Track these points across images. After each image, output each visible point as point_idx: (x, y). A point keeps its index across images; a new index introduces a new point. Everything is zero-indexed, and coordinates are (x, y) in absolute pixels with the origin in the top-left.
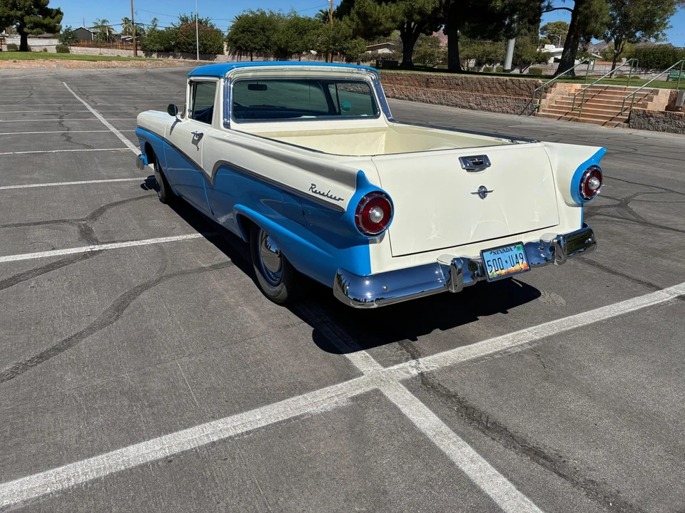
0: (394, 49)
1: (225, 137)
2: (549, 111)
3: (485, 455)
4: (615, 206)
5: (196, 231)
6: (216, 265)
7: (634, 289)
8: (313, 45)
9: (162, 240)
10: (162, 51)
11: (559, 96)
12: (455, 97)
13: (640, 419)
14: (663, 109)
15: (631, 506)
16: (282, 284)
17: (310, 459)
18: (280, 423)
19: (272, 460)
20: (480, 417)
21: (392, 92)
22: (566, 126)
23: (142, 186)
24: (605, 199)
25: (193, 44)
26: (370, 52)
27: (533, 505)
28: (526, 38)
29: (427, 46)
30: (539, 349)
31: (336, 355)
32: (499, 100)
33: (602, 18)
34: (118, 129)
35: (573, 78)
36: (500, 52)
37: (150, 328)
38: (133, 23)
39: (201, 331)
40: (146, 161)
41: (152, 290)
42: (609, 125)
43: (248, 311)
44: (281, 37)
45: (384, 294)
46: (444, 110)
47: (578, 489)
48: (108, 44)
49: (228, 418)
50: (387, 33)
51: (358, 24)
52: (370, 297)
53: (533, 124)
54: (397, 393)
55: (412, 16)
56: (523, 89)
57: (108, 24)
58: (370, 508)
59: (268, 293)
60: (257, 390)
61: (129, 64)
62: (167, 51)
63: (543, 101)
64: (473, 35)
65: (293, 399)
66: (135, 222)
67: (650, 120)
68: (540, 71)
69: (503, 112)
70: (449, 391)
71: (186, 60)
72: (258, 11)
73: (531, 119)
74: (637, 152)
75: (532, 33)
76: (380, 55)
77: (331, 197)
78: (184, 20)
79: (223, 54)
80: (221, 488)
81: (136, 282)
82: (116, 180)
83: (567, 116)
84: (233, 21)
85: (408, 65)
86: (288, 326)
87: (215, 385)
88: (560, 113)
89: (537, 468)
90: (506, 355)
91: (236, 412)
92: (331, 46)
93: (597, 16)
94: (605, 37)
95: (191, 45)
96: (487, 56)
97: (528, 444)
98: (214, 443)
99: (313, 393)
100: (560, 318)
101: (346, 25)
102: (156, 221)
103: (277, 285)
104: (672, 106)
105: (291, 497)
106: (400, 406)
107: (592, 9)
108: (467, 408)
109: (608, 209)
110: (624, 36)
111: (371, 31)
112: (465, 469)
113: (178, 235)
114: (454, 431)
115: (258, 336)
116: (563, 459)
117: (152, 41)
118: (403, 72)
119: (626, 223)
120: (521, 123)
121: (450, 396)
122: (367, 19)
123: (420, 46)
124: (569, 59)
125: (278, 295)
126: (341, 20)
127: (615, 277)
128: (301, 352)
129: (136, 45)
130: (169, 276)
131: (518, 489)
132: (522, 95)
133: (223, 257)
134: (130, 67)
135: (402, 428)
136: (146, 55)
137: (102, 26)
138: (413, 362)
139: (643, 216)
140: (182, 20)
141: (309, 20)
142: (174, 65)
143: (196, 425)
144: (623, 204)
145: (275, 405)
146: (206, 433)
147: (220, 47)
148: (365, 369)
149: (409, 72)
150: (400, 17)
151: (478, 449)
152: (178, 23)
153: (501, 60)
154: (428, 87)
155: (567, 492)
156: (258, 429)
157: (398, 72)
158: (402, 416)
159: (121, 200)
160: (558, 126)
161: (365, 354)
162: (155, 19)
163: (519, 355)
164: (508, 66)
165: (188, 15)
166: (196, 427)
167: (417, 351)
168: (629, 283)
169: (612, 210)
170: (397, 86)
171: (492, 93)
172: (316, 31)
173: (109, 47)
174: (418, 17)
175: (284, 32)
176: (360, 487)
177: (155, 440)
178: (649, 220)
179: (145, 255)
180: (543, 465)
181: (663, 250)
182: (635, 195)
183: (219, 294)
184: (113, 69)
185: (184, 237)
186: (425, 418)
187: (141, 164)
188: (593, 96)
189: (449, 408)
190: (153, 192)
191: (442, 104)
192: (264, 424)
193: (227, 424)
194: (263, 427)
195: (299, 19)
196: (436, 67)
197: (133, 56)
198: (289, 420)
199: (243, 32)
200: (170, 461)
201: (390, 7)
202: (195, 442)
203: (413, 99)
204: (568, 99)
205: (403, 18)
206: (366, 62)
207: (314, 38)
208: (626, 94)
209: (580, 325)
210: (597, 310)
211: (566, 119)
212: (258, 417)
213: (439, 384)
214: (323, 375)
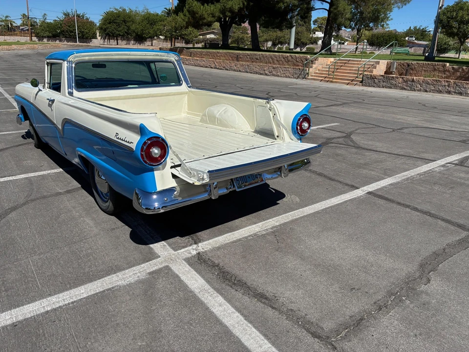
0: (217, 35)
1: (70, 103)
2: (315, 76)
3: (229, 301)
4: (343, 137)
5: (59, 167)
6: (70, 190)
7: (343, 190)
8: (160, 32)
9: (32, 175)
10: (50, 37)
11: (321, 66)
12: (256, 67)
13: (329, 270)
14: (383, 73)
15: (312, 323)
16: (109, 201)
17: (113, 316)
18: (97, 294)
19: (87, 319)
20: (231, 277)
21: (214, 65)
22: (324, 86)
23: (23, 137)
24: (338, 133)
25: (73, 31)
26: (201, 37)
27: (253, 328)
28: (303, 27)
29: (239, 33)
30: (277, 231)
31: (143, 246)
32: (283, 69)
33: (345, 15)
34: (10, 95)
35: (330, 53)
36: (287, 37)
37: (13, 238)
38: (28, 18)
39: (51, 237)
40: (23, 119)
41: (19, 210)
42: (351, 84)
43: (88, 220)
44: (137, 27)
45: (165, 203)
46: (249, 76)
47: (282, 315)
48: (10, 33)
49: (61, 294)
50: (209, 25)
51: (189, 18)
52: (156, 206)
53: (305, 85)
54: (180, 267)
55: (225, 13)
56: (298, 62)
57: (10, 19)
58: (148, 342)
59: (102, 207)
60: (84, 273)
61: (25, 47)
62: (54, 36)
63: (311, 69)
64: (266, 25)
65: (109, 277)
66: (13, 163)
67: (374, 81)
68: (314, 49)
69: (286, 77)
70: (214, 263)
71: (69, 43)
72: (120, 8)
73: (303, 82)
74: (365, 102)
75: (307, 24)
76: (208, 39)
77: (126, 141)
78: (67, 15)
79: (97, 38)
80: (49, 340)
81: (7, 206)
82: (3, 133)
83: (326, 79)
84: (102, 16)
85: (225, 46)
86: (114, 229)
87: (54, 273)
88: (322, 77)
89: (260, 305)
90: (256, 237)
91: (67, 290)
92: (174, 33)
93: (343, 14)
94: (351, 27)
95: (73, 32)
96: (279, 39)
97: (258, 291)
98: (48, 312)
99: (123, 272)
100: (294, 210)
101: (181, 19)
102: (29, 162)
103: (107, 202)
104: (388, 72)
105: (96, 341)
106: (180, 275)
107: (339, 9)
108: (224, 272)
109: (338, 139)
110: (363, 26)
111: (198, 23)
112: (214, 311)
113: (45, 170)
114: (212, 288)
115: (91, 237)
116: (277, 298)
117: (43, 30)
118: (221, 51)
119: (347, 148)
120: (296, 84)
121: (215, 266)
122: (195, 15)
123: (234, 33)
124: (328, 42)
125: (108, 208)
126: (177, 15)
127: (333, 183)
128: (120, 245)
129: (31, 33)
130: (32, 200)
131: (245, 319)
132: (298, 65)
133: (75, 184)
134: (25, 50)
135: (179, 289)
136: (39, 40)
137: (6, 20)
138: (195, 246)
139: (358, 143)
140: (65, 14)
141: (157, 15)
142: (59, 47)
143: (36, 301)
144: (348, 136)
145: (96, 282)
146: (43, 306)
147: (94, 34)
148: (162, 253)
149: (225, 51)
150: (217, 14)
151: (226, 298)
152: (62, 17)
153: (288, 42)
154: (238, 61)
155: (275, 318)
156: (81, 300)
157: (218, 51)
158: (180, 281)
159: (5, 147)
160: (320, 86)
161: (163, 244)
162: (45, 14)
163: (263, 236)
164: (292, 46)
165: (69, 11)
166: (37, 302)
167: (199, 239)
168: (340, 186)
169: (341, 140)
170: (217, 60)
171: (279, 64)
172: (162, 23)
173: (11, 35)
174: (229, 14)
175: (139, 23)
176: (144, 330)
177: (7, 313)
178: (361, 145)
179: (17, 186)
180: (264, 303)
181: (365, 164)
182: (356, 130)
183: (68, 210)
184: (13, 51)
185: (49, 172)
186: (195, 281)
187: (19, 121)
188: (341, 66)
189: (212, 273)
190: (30, 140)
191: (247, 72)
192: (85, 296)
193: (59, 298)
194: (84, 298)
195: (150, 14)
196: (246, 47)
197: (29, 41)
198: (104, 291)
199: (110, 23)
200: (16, 325)
201: (210, 7)
202: (35, 312)
203: (228, 69)
204: (326, 68)
205: (219, 14)
206: (199, 43)
207: (161, 27)
208: (361, 64)
209: (305, 214)
210: (318, 204)
211: (325, 81)
212: (82, 291)
213: (209, 259)
214: (132, 259)
